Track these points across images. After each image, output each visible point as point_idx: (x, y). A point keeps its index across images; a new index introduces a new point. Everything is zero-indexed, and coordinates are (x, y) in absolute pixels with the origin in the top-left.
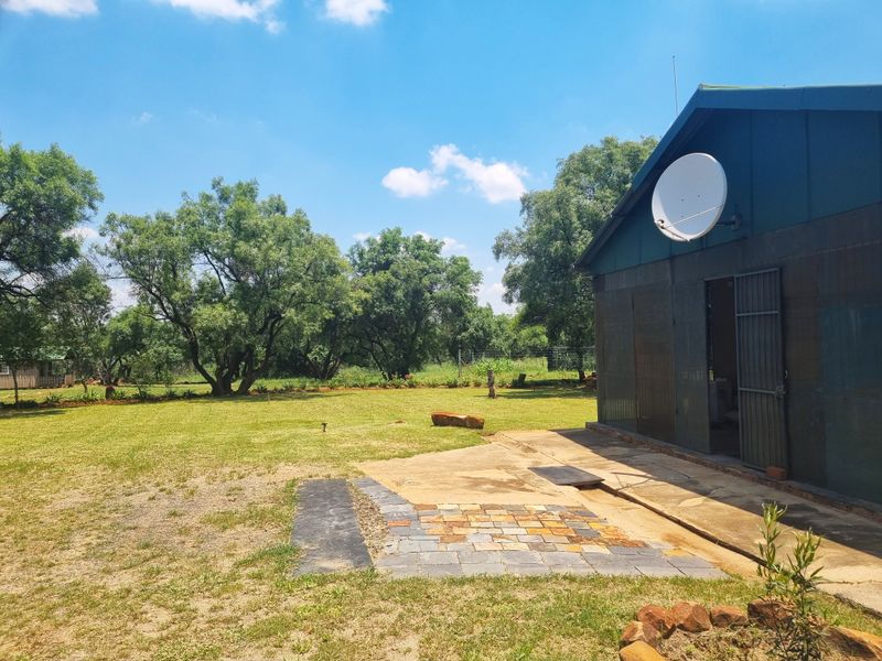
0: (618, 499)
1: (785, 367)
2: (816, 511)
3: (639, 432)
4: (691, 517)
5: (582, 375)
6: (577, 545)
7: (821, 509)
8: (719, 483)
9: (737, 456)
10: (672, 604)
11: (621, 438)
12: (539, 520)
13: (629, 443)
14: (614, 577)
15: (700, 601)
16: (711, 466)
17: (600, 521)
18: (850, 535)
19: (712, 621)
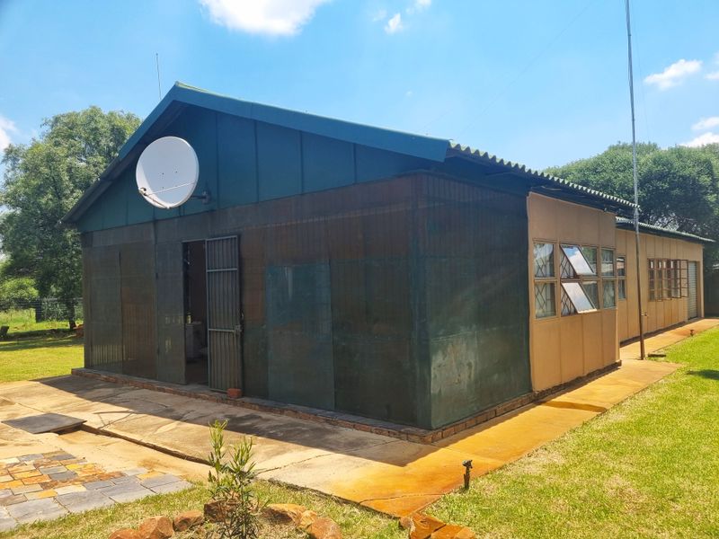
0: (100, 437)
1: (241, 311)
2: (260, 417)
3: (124, 373)
4: (166, 441)
5: (73, 324)
6: (52, 489)
7: (264, 415)
8: (190, 408)
9: (206, 384)
10: (141, 522)
11: (107, 380)
12: (10, 474)
13: (115, 384)
14: (86, 512)
15: (166, 513)
16: (185, 395)
17: (79, 461)
18: (281, 432)
19: (174, 527)
